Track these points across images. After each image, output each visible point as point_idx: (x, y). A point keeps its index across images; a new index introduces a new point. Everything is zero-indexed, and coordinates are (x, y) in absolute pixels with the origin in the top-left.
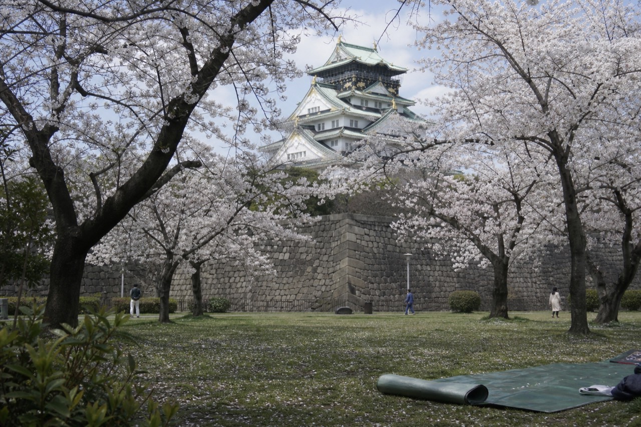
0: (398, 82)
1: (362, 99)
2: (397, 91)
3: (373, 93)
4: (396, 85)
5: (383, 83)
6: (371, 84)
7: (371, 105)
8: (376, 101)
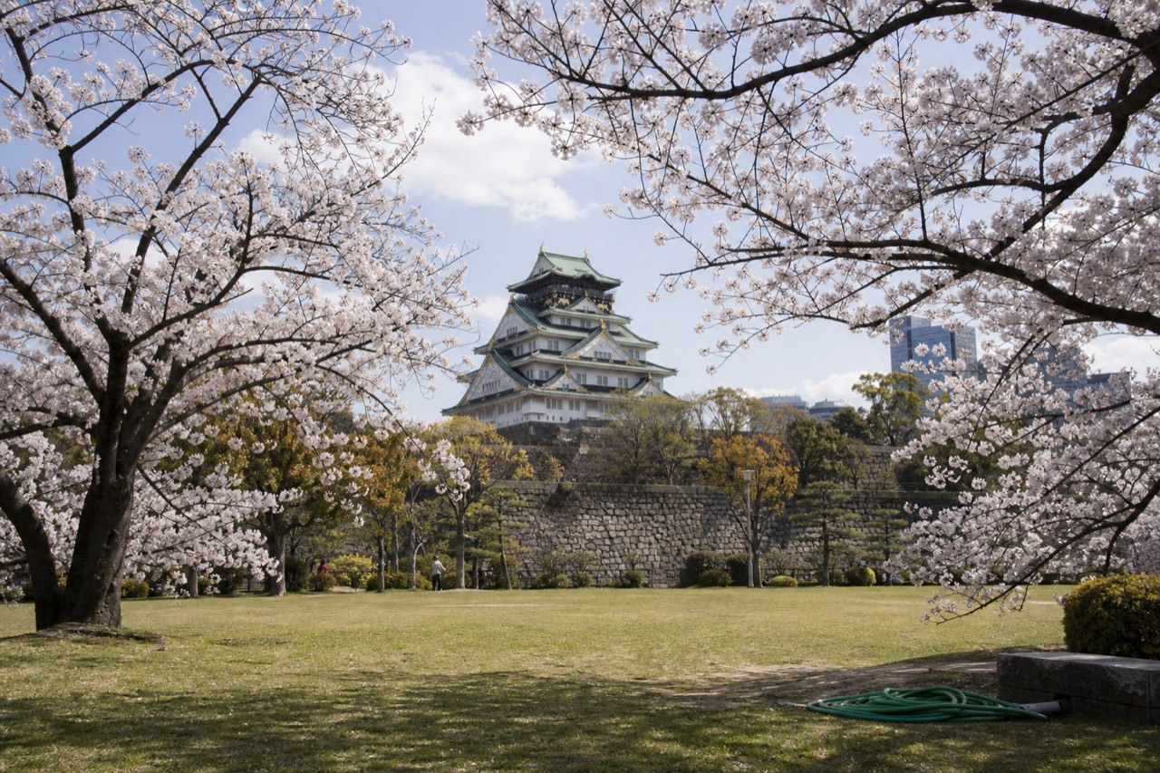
0: (611, 295)
1: (563, 317)
2: (610, 307)
3: (578, 311)
4: (609, 300)
5: (592, 298)
6: (575, 300)
7: (577, 324)
8: (582, 320)
